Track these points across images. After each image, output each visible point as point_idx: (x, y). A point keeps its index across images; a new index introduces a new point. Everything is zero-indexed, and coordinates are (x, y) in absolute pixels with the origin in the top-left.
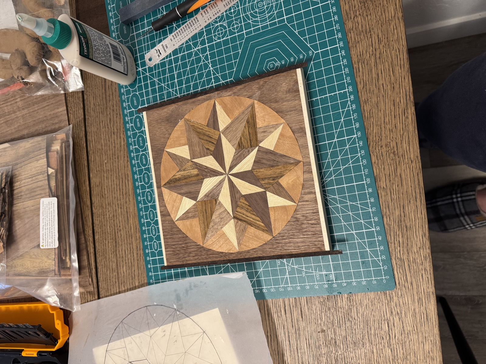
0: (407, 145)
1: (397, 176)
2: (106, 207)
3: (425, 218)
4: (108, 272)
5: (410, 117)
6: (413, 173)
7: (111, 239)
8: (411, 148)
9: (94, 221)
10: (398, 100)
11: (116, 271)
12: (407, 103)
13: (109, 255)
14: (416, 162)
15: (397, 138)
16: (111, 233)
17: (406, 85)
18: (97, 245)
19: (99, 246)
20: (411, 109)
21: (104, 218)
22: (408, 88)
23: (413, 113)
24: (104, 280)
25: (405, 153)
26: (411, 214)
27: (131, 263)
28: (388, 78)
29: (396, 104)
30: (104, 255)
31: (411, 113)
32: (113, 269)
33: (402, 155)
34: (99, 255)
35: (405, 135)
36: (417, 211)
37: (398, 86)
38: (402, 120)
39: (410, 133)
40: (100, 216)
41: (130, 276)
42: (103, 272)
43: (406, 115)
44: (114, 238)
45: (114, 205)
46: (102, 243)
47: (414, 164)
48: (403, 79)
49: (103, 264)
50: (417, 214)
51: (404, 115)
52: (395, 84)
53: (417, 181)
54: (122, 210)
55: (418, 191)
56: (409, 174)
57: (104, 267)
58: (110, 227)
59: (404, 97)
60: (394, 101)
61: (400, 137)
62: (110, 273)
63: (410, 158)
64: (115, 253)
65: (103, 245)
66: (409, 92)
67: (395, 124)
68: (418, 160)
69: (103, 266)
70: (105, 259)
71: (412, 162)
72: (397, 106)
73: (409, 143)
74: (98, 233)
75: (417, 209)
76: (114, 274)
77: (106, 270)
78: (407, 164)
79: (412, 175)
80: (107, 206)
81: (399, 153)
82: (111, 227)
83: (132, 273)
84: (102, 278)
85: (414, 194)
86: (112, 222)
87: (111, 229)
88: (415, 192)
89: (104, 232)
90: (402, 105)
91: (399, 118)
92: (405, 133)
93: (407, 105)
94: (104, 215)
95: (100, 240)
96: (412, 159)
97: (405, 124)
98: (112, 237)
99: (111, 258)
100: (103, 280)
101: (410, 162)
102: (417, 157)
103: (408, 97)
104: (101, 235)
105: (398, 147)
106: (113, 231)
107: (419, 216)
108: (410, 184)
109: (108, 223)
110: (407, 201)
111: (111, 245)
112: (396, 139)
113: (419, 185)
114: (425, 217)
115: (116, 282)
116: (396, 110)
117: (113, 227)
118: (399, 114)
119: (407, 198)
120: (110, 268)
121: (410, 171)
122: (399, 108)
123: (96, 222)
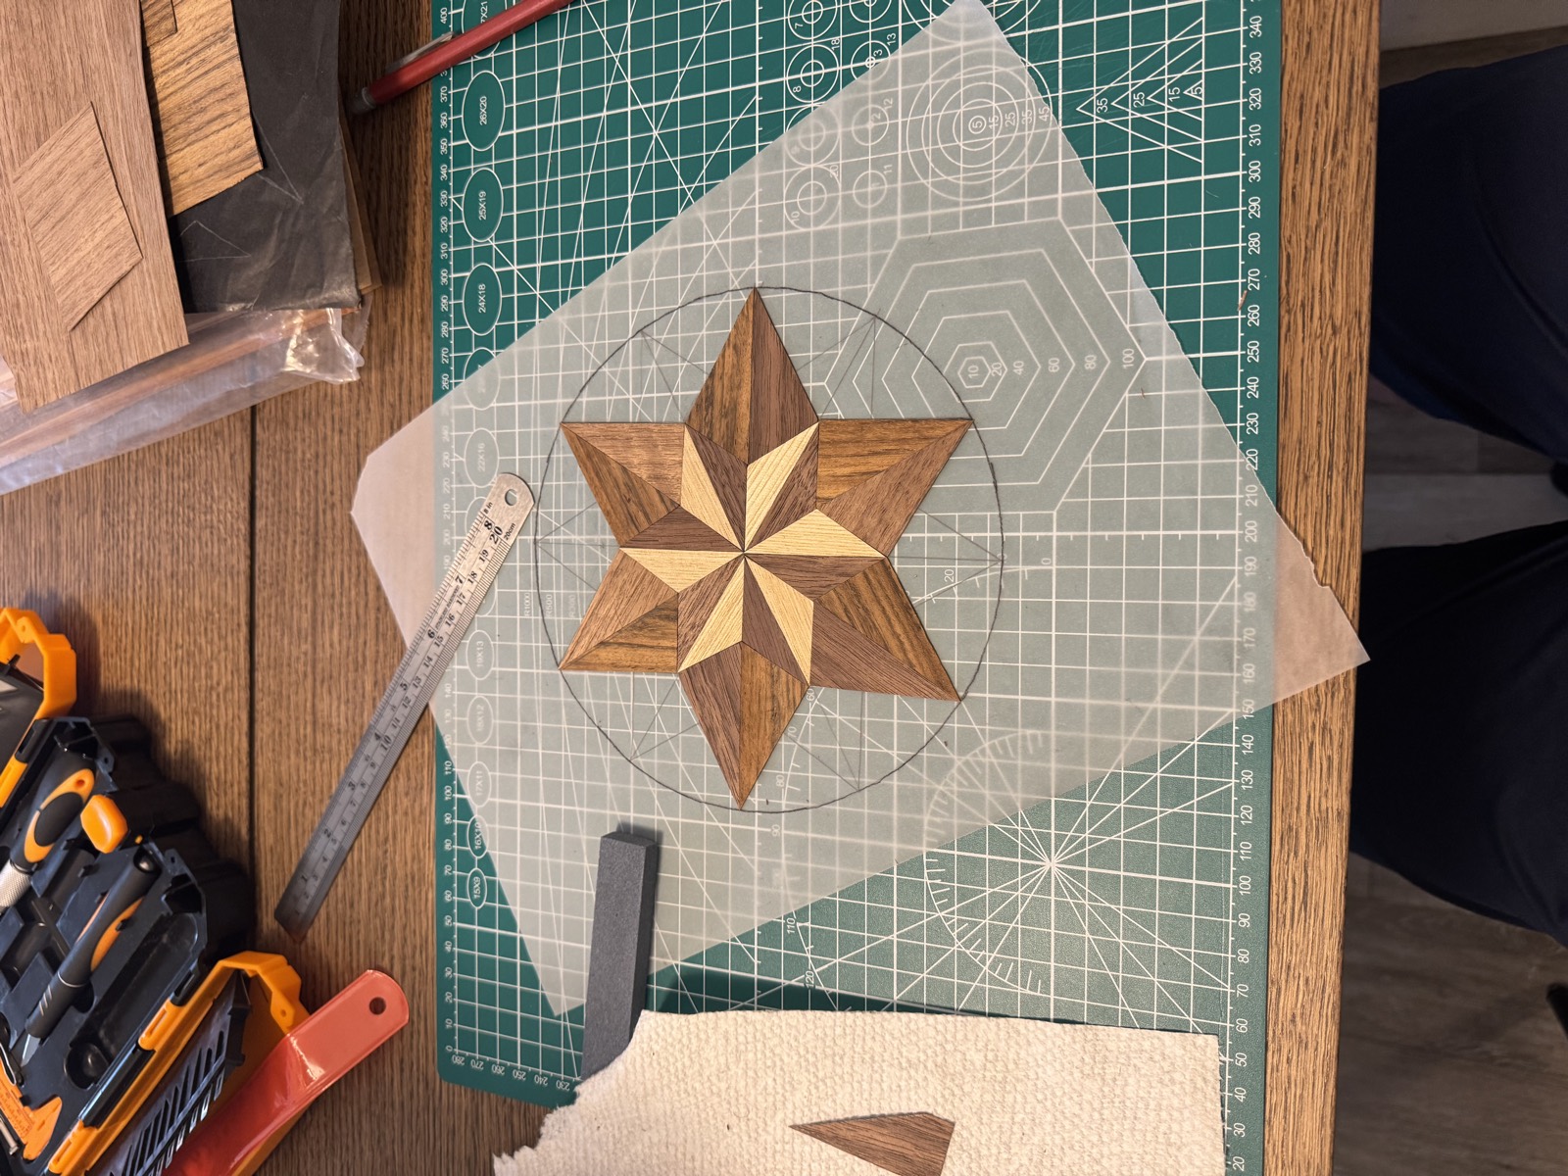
0: (1326, 269)
2: (296, 425)
3: (1352, 544)
4: (286, 641)
5: (1353, 163)
6: (1334, 374)
7: (302, 533)
8: (1339, 281)
9: (258, 468)
10: (1318, 95)
11: (310, 638)
12: (1350, 108)
13: (293, 585)
14: (1349, 332)
15: (1294, 239)
16: (306, 512)
17: (1356, 39)
18: (259, 547)
19: (265, 553)
20: (1362, 132)
21: (287, 460)
22: (1362, 50)
23: (1368, 147)
24: (272, 664)
25: (1313, 297)
26: (1305, 524)
27: (358, 618)
28: (1295, 10)
29: (1310, 114)
30: (278, 584)
31: (1360, 149)
32: (299, 632)
33: (1303, 305)
34: (264, 582)
35: (1326, 229)
37: (1326, 42)
38: (1322, 172)
39: (1345, 223)
40: (275, 453)
41: (350, 658)
42: (270, 637)
43: (1339, 154)
44: (312, 530)
45: (321, 422)
46: (276, 543)
47: (1341, 341)
48: (1348, 17)
49: (273, 614)
51: (1334, 153)
52: (1315, 34)
53: (1343, 406)
54: (345, 438)
55: (1341, 440)
56: (1316, 376)
57: (276, 621)
58: (302, 492)
59: (1342, 84)
60: (1302, 96)
61: (1303, 237)
62: (290, 643)
63: (1331, 317)
64: (310, 580)
65: (279, 550)
66: (1366, 66)
67: (1294, 187)
68: (1360, 327)
69: (273, 620)
70: (279, 599)
71: (1334, 333)
72: (1313, 120)
73: (1335, 262)
74: (267, 509)
75: (1329, 508)
76: (304, 647)
77: (279, 634)
78: (1316, 338)
79: (1328, 382)
80: (300, 424)
81: (1292, 295)
82: (306, 493)
83: (357, 651)
84: (265, 659)
85: (1325, 452)
86: (309, 477)
87: (306, 498)
88: (1331, 445)
89: (283, 507)
90: (1331, 117)
91: (1314, 162)
92: (1327, 223)
93: (1349, 115)
94: (287, 452)
95: (270, 532)
96: (1338, 323)
97: (1331, 186)
98: (306, 526)
99: (297, 595)
100: (269, 666)
101: (1330, 331)
102: (1358, 314)
103: (1357, 87)
104: (273, 516)
105: (1294, 272)
106: (312, 506)
107: (1331, 532)
108: (1315, 414)
109: (299, 479)
110: (1295, 474)
111: (301, 553)
112: (1289, 242)
113: (1349, 418)
114: (1352, 536)
115: (305, 675)
116: (1307, 132)
117: (312, 491)
118: (1314, 150)
119: (1298, 465)
120: (291, 628)
121: (1323, 365)
122: (1317, 124)
123: (263, 473)
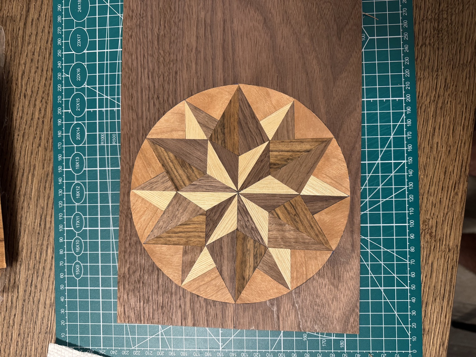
0: (448, 229)
1: (428, 264)
3: (448, 324)
5: (460, 194)
6: (448, 265)
8: (452, 233)
10: (451, 169)
12: (460, 176)
14: (454, 252)
15: (439, 216)
17: (465, 153)
20: (463, 185)
22: (466, 157)
23: (465, 190)
25: (443, 237)
26: (434, 315)
27: (12, 303)
28: (446, 138)
29: (448, 174)
31: (463, 191)
33: (440, 240)
35: (449, 215)
36: (441, 313)
37: (455, 151)
38: (450, 196)
39: (456, 214)
41: (6, 321)
43: (456, 190)
47: (451, 254)
48: (463, 144)
50: (441, 316)
51: (454, 190)
52: (452, 148)
53: (450, 276)
56: (442, 265)
59: (459, 167)
60: (446, 168)
61: (442, 216)
63: (449, 245)
66: (467, 163)
67: (441, 198)
68: (457, 251)
71: (449, 251)
72: (449, 177)
73: (452, 227)
75: (442, 311)
78: (443, 252)
79: (446, 267)
81: (437, 235)
83: (10, 318)
85: (442, 291)
88: (445, 289)
90: (454, 177)
91: (448, 191)
92: (450, 213)
93: (460, 178)
96: (450, 248)
97: (452, 201)
101: (448, 250)
102: (457, 246)
103: (463, 169)
105: (438, 227)
107: (442, 319)
110: (432, 298)
112: (437, 217)
114: (448, 321)
116: (446, 181)
118: (448, 187)
119: (433, 295)
121: (444, 261)
122: (450, 178)
